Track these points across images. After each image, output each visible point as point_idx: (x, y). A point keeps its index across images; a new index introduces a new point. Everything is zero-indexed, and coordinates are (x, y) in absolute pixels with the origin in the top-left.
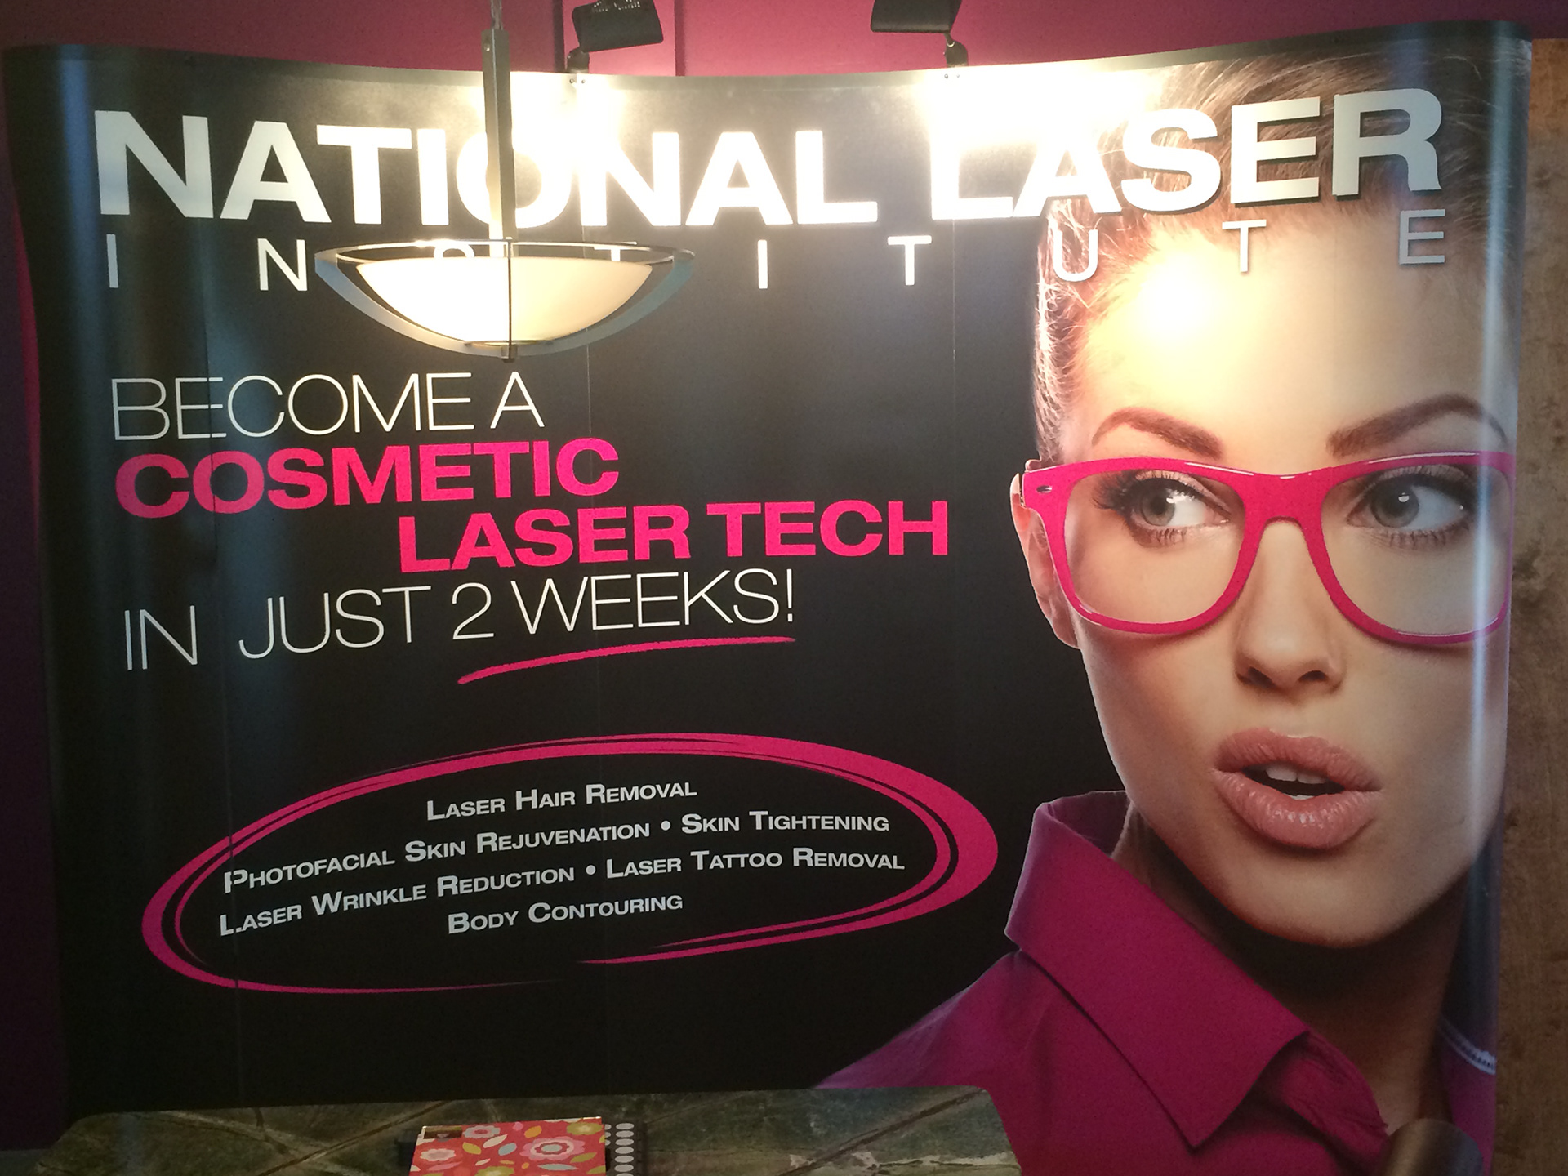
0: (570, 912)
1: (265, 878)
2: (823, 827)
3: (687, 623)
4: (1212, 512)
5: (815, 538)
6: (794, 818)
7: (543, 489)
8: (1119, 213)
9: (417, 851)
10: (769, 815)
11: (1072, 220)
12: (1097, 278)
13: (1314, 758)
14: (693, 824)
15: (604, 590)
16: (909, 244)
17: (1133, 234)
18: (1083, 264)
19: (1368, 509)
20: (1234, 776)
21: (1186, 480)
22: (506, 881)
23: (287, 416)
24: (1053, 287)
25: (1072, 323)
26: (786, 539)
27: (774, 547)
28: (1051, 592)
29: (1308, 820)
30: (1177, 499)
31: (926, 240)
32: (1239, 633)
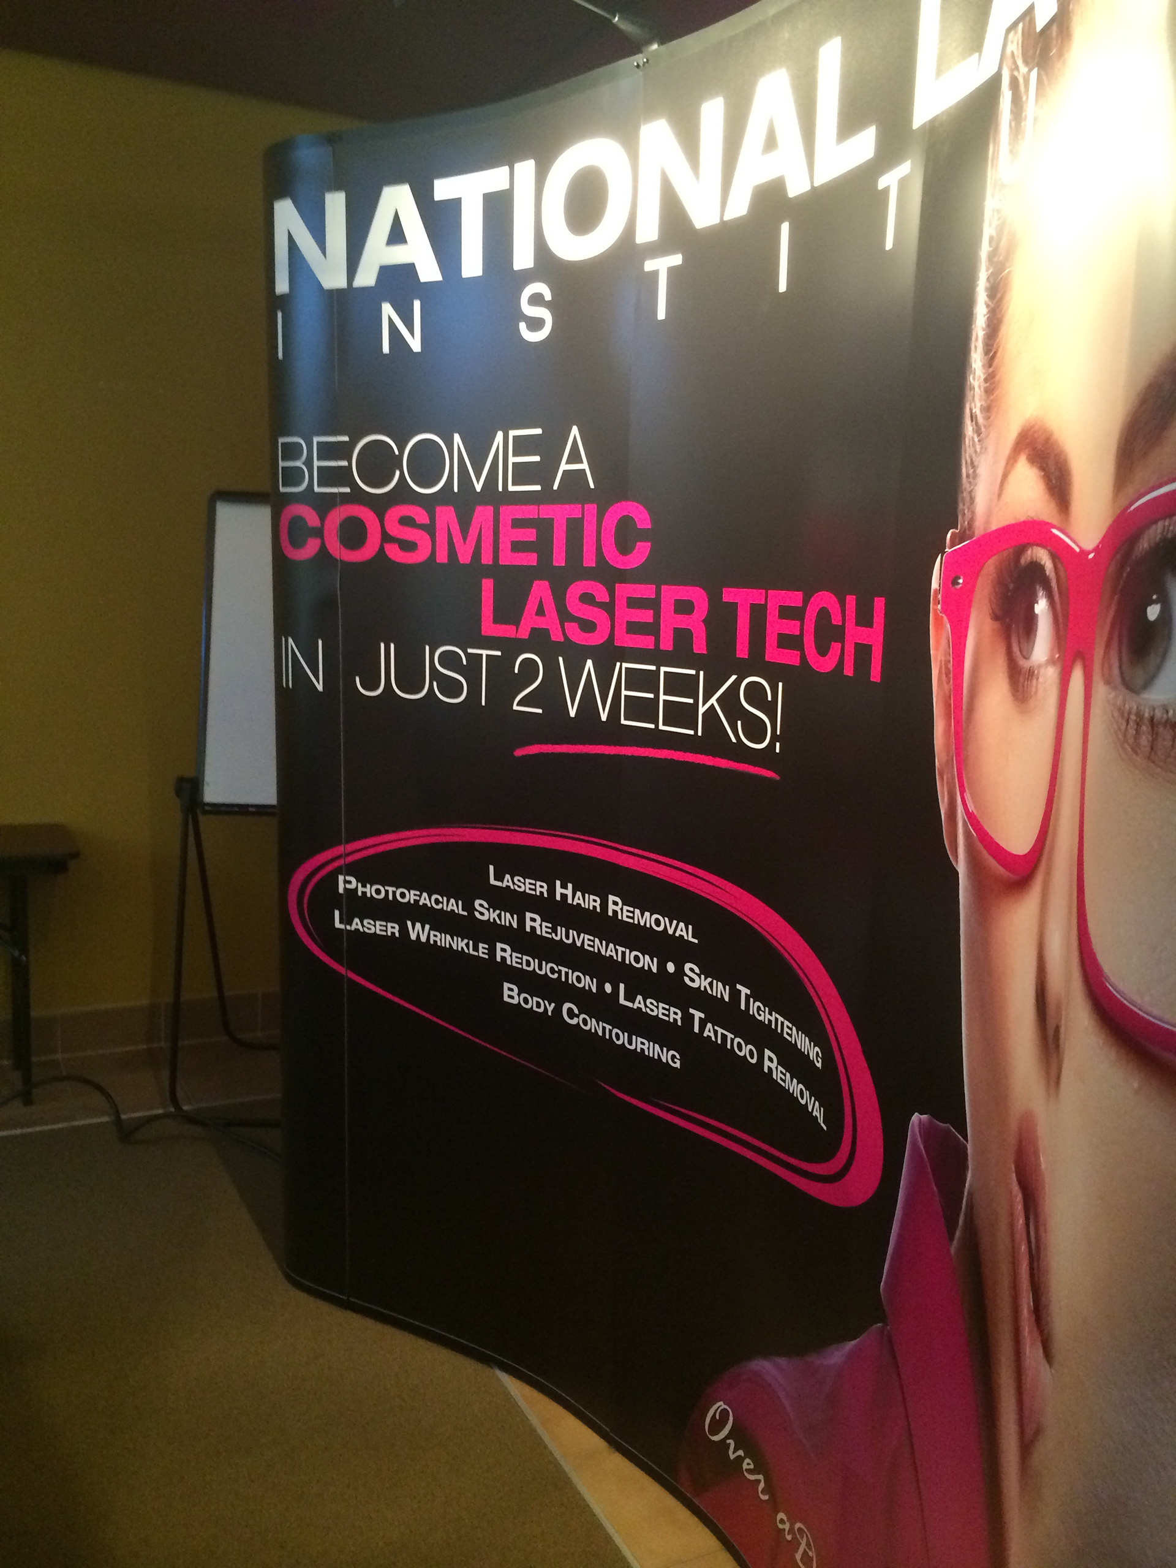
0: (592, 1024)
1: (370, 890)
2: (785, 1035)
3: (700, 734)
5: (800, 642)
6: (767, 1009)
7: (590, 561)
9: (484, 912)
10: (751, 996)
11: (1020, 60)
14: (695, 978)
16: (895, 181)
18: (1021, 144)
20: (1020, 1195)
22: (546, 968)
23: (402, 473)
26: (780, 641)
27: (773, 654)
28: (947, 763)
31: (907, 168)
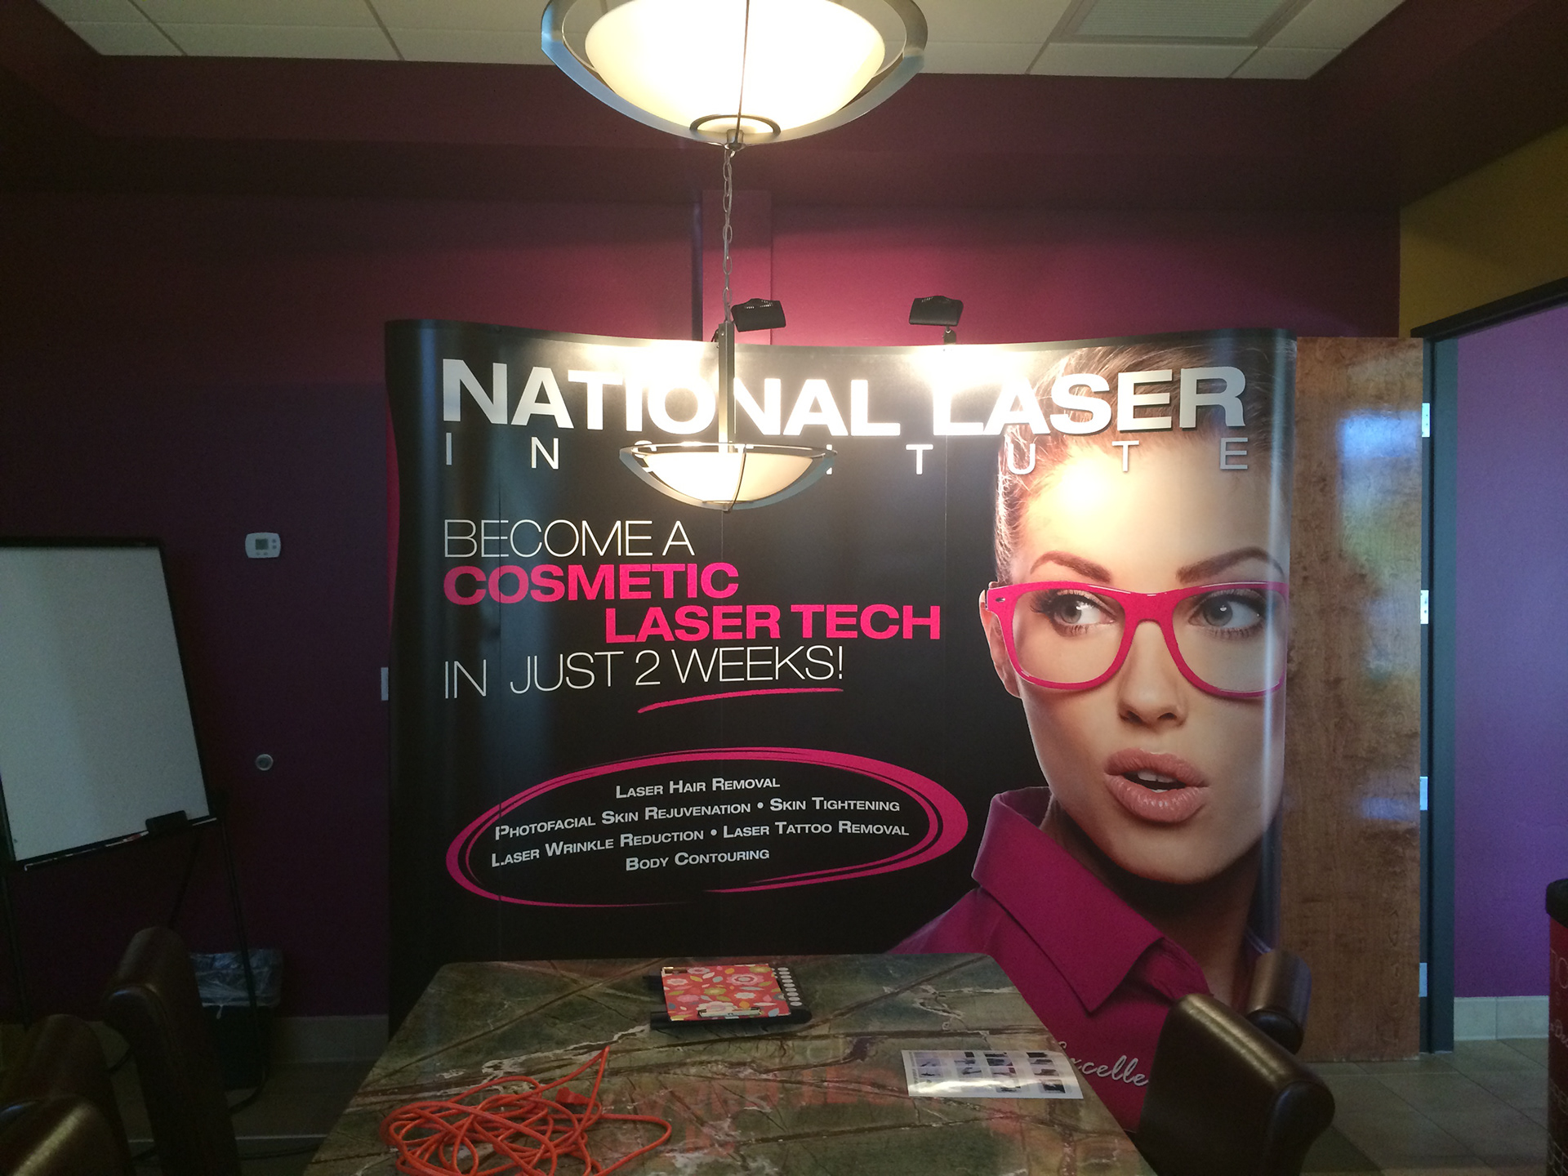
0: (700, 859)
1: (519, 831)
2: (858, 808)
3: (777, 678)
4: (1105, 615)
5: (857, 627)
6: (840, 802)
7: (692, 593)
8: (1048, 434)
9: (609, 818)
10: (825, 800)
11: (1019, 437)
12: (1034, 473)
13: (1168, 767)
14: (777, 805)
15: (728, 656)
16: (919, 449)
17: (1057, 447)
18: (1026, 464)
19: (1201, 615)
20: (1117, 777)
21: (1088, 596)
22: (662, 838)
23: (544, 544)
24: (1007, 477)
25: (1019, 500)
26: (840, 628)
27: (832, 633)
28: (1004, 663)
29: (1164, 804)
30: (1082, 607)
31: (930, 447)
32: (1121, 689)
